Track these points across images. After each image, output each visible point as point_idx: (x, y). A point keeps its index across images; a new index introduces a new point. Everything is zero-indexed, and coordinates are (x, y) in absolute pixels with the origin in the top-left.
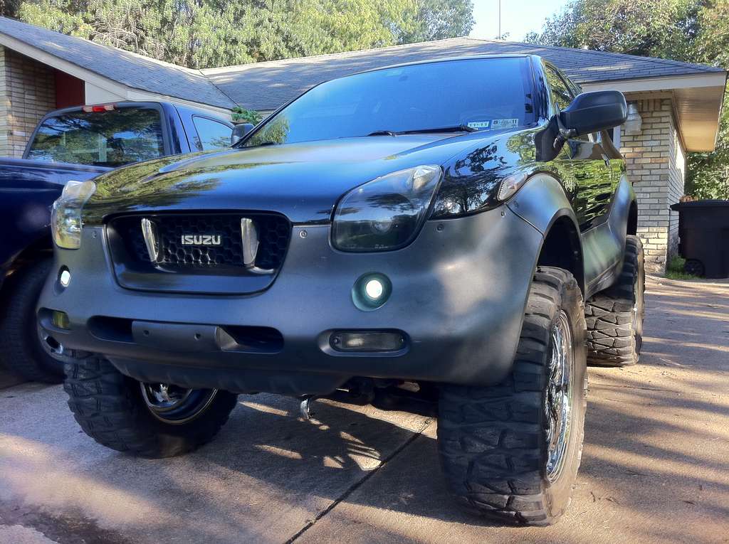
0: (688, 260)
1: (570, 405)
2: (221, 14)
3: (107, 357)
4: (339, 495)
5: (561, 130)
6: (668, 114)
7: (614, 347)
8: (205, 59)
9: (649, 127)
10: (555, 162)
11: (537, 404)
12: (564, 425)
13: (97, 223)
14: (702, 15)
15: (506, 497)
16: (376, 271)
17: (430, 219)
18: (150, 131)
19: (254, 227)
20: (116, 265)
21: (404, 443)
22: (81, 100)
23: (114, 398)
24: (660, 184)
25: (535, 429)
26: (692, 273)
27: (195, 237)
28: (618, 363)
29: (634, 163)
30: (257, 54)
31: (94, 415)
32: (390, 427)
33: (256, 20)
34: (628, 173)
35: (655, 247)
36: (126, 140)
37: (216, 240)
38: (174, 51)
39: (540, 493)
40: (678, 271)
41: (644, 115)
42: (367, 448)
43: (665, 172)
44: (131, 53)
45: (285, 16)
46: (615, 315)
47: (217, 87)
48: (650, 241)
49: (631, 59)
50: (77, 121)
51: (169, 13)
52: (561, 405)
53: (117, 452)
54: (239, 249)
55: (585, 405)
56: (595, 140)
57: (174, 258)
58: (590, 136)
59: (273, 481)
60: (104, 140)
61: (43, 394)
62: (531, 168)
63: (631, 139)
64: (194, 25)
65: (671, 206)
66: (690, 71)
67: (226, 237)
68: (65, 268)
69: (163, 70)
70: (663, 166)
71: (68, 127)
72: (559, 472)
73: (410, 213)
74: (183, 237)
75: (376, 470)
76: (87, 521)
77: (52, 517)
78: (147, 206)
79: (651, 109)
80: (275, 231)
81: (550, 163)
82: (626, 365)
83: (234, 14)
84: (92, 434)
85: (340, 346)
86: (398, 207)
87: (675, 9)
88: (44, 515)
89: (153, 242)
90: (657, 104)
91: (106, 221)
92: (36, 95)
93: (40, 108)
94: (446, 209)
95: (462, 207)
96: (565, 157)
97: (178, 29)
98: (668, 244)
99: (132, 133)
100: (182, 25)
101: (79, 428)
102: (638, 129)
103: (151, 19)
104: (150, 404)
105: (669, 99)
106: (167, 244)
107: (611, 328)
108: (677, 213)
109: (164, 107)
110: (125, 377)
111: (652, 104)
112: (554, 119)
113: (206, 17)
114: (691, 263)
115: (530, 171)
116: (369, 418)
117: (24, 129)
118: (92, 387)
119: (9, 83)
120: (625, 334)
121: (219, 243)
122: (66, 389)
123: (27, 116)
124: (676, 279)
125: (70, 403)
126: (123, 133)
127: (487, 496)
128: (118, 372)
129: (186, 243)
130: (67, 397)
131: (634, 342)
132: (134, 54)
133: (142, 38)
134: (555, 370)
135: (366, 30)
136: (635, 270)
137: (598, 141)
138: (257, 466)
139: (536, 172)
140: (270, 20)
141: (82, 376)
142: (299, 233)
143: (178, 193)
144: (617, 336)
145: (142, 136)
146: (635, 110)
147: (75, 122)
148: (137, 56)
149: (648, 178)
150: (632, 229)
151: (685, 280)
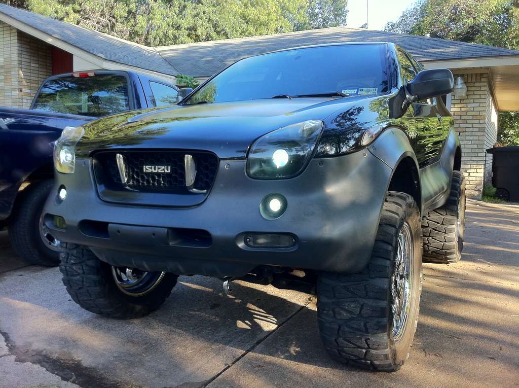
0: (498, 189)
1: (410, 288)
2: (170, 7)
3: (91, 248)
4: (249, 347)
5: (407, 96)
6: (486, 84)
7: (442, 249)
8: (158, 39)
9: (472, 94)
10: (403, 119)
11: (386, 286)
12: (405, 303)
13: (85, 156)
14: (513, 13)
15: (364, 351)
16: (277, 192)
17: (315, 157)
18: (118, 91)
19: (193, 161)
20: (98, 185)
21: (294, 313)
22: (70, 68)
23: (94, 277)
24: (479, 134)
25: (384, 304)
26: (500, 198)
27: (153, 167)
28: (445, 261)
29: (460, 119)
30: (194, 36)
31: (80, 288)
32: (283, 301)
33: (194, 12)
34: (456, 126)
35: (474, 179)
36: (101, 97)
37: (167, 170)
38: (136, 33)
39: (387, 348)
40: (491, 197)
41: (469, 85)
42: (268, 315)
43: (483, 126)
44: (106, 35)
45: (214, 9)
46: (444, 226)
47: (166, 60)
48: (471, 175)
49: (460, 45)
50: (67, 83)
51: (133, 6)
52: (404, 289)
53: (95, 315)
54: (183, 175)
55: (421, 289)
56: (432, 102)
57: (138, 181)
58: (428, 100)
59: (202, 337)
60: (86, 97)
61: (43, 274)
62: (386, 123)
63: (459, 101)
64: (151, 15)
65: (487, 150)
66: (502, 53)
67: (173, 167)
68: (62, 187)
69: (128, 47)
70: (481, 121)
71: (60, 88)
72: (401, 334)
73: (301, 153)
74: (144, 166)
75: (274, 330)
76: (75, 361)
77: (51, 357)
78: (119, 145)
79: (474, 80)
80: (207, 164)
81: (399, 120)
82: (451, 262)
83: (179, 7)
84: (78, 302)
85: (251, 243)
86: (294, 149)
87: (494, 8)
88: (45, 356)
89: (124, 170)
90: (478, 77)
91: (91, 155)
92: (38, 64)
93: (41, 73)
94: (325, 151)
95: (336, 149)
96: (410, 115)
97: (139, 18)
98: (484, 176)
99: (106, 92)
100: (142, 15)
101: (69, 297)
102: (464, 95)
103: (120, 10)
104: (118, 282)
105: (487, 74)
106: (133, 171)
107: (441, 237)
108: (492, 155)
109: (130, 74)
110: (102, 262)
111: (474, 77)
112: (402, 88)
113: (160, 10)
114: (500, 191)
115: (384, 125)
116: (269, 295)
117: (29, 87)
118: (79, 269)
119: (20, 55)
120: (451, 240)
121: (169, 171)
122: (61, 270)
123: (32, 78)
124: (490, 202)
125: (63, 280)
126: (99, 92)
127: (351, 349)
128: (97, 258)
129: (147, 171)
130: (61, 276)
131: (457, 246)
132: (108, 35)
133: (113, 24)
134: (400, 264)
135: (272, 20)
136: (458, 195)
137: (435, 103)
138: (192, 326)
139: (389, 126)
140: (204, 13)
141: (72, 261)
142: (224, 165)
143: (140, 137)
144: (445, 242)
145: (112, 95)
146: (462, 81)
147: (65, 84)
148: (110, 36)
149: (471, 130)
150: (457, 166)
151: (496, 203)
